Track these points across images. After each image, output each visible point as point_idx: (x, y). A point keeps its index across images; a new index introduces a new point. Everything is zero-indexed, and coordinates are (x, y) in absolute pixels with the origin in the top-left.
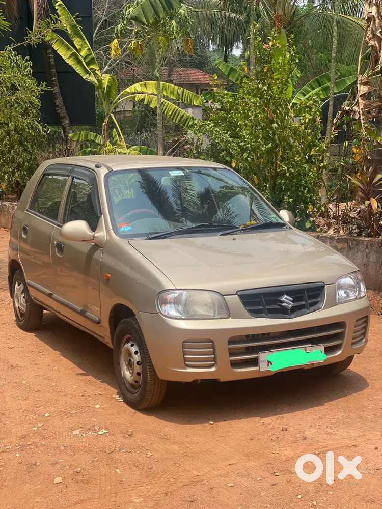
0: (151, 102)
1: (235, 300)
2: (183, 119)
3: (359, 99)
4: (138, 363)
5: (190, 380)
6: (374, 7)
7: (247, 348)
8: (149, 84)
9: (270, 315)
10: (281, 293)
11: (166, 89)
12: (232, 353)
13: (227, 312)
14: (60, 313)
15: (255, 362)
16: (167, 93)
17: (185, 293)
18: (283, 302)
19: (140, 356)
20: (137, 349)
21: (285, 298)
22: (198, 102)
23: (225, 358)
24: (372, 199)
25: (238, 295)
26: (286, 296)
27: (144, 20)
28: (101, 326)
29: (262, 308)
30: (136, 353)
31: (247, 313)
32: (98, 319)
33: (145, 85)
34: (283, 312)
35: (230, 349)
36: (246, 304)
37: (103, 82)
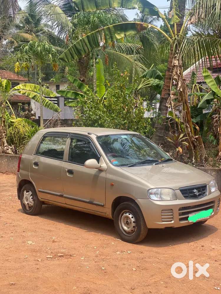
0: (30, 94)
1: (178, 192)
2: (47, 104)
3: (172, 102)
4: (134, 222)
5: (163, 227)
6: (177, 61)
7: (183, 213)
8: (27, 85)
9: (191, 198)
10: (193, 189)
11: (36, 88)
12: (180, 215)
13: (176, 197)
14: (66, 204)
15: (186, 219)
16: (36, 90)
17: (160, 189)
18: (195, 192)
19: (134, 219)
20: (132, 216)
21: (195, 191)
22: (53, 95)
23: (177, 217)
24: (179, 147)
25: (180, 190)
26: (195, 190)
27: (66, 60)
28: (104, 207)
29: (188, 195)
30: (132, 217)
31: (184, 198)
32: (103, 204)
33: (25, 85)
34: (195, 197)
35: (179, 213)
36: (183, 194)
37: (3, 83)
